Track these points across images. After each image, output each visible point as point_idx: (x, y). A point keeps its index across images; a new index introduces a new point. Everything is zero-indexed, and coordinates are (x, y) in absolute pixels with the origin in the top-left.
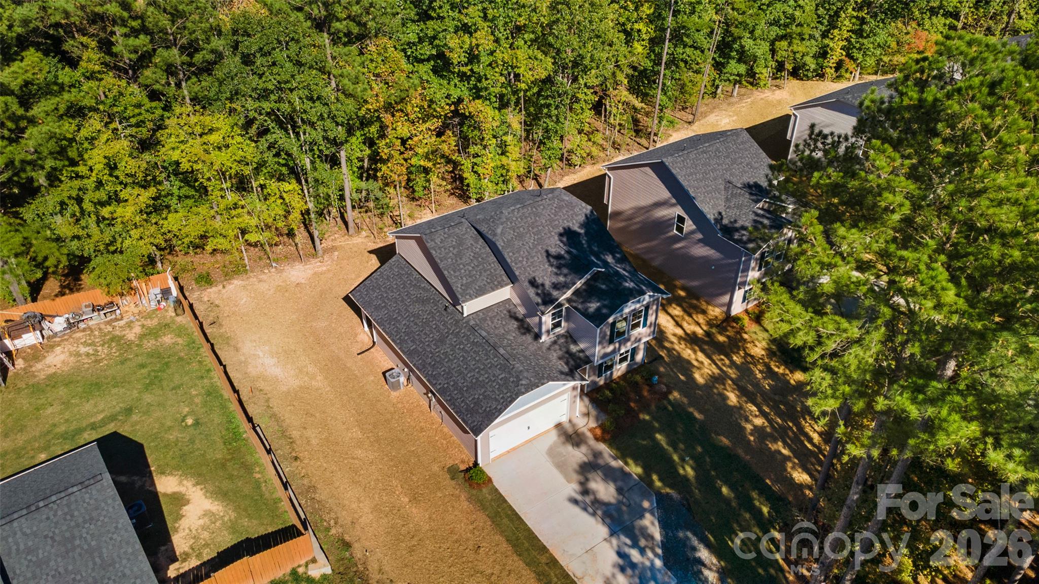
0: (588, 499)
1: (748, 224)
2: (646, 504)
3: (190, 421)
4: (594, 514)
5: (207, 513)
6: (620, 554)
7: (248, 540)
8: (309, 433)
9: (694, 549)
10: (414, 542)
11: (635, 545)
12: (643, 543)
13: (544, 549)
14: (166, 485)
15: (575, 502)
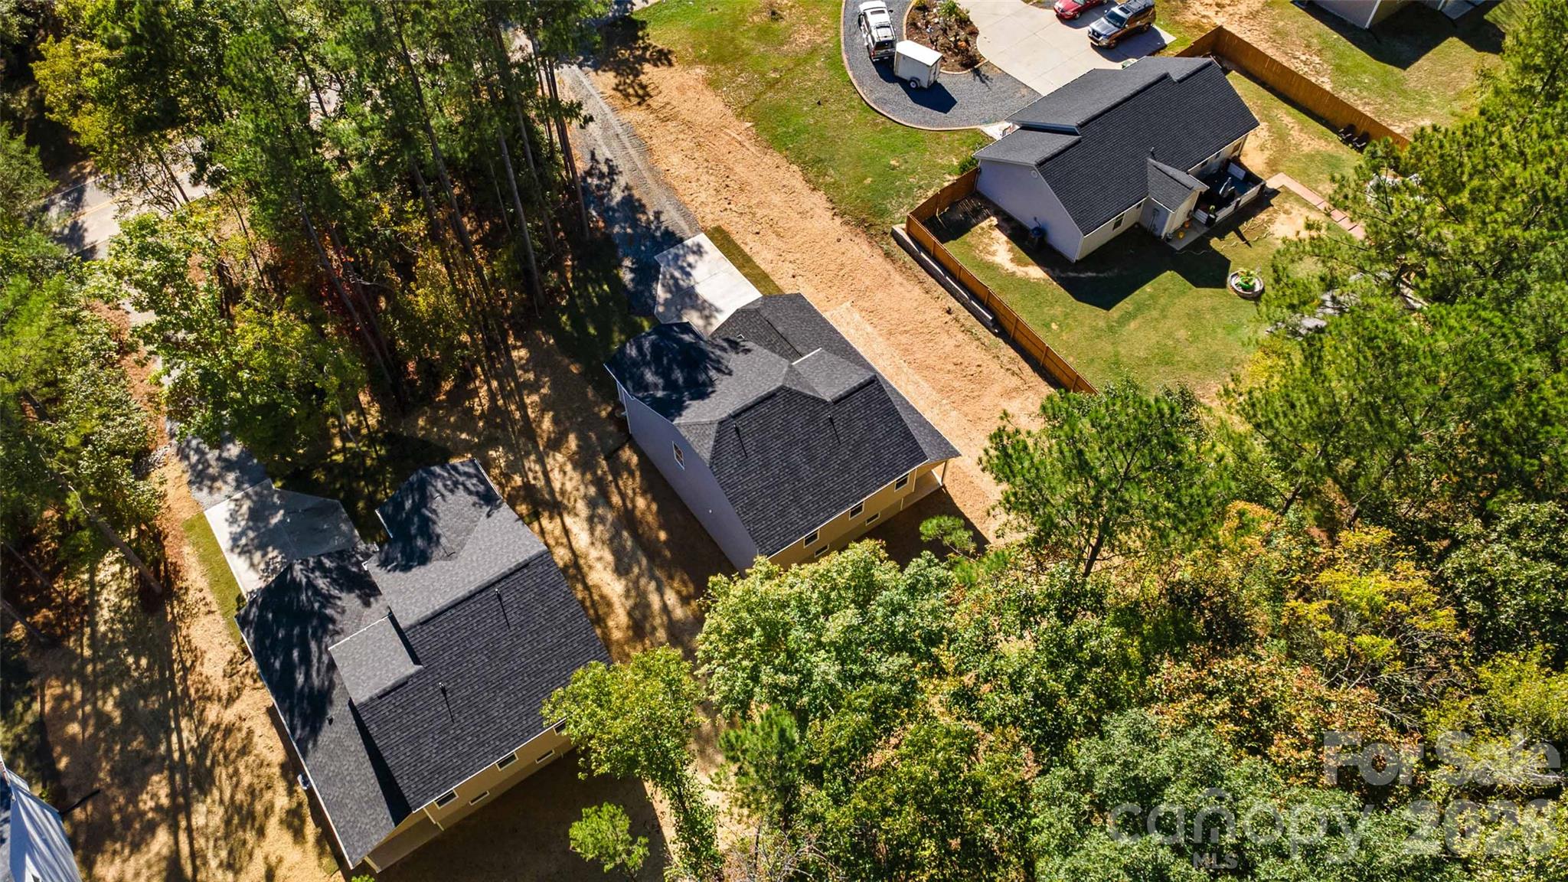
0: (707, 312)
1: (461, 492)
2: (661, 309)
3: (1054, 326)
4: (705, 301)
5: (994, 254)
6: (688, 274)
7: (955, 239)
8: (952, 342)
9: (632, 280)
10: (841, 273)
11: (676, 280)
12: (671, 282)
13: (746, 275)
14: (1036, 272)
15: (717, 310)
